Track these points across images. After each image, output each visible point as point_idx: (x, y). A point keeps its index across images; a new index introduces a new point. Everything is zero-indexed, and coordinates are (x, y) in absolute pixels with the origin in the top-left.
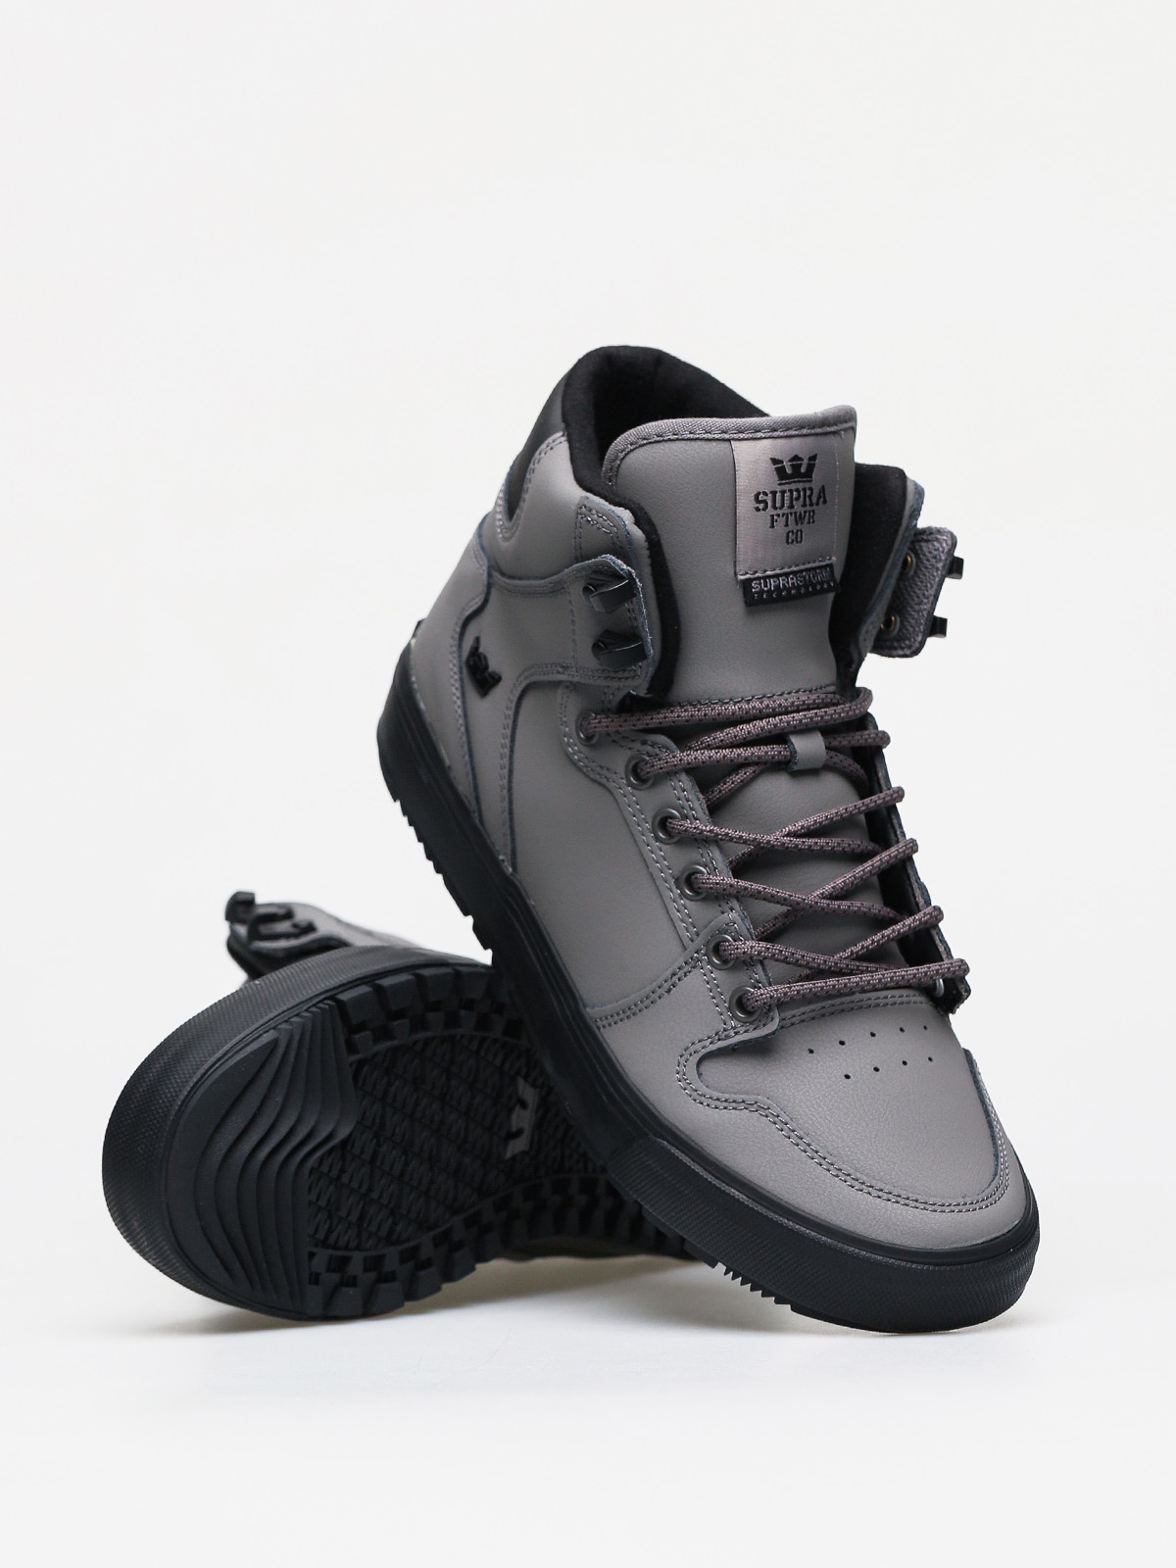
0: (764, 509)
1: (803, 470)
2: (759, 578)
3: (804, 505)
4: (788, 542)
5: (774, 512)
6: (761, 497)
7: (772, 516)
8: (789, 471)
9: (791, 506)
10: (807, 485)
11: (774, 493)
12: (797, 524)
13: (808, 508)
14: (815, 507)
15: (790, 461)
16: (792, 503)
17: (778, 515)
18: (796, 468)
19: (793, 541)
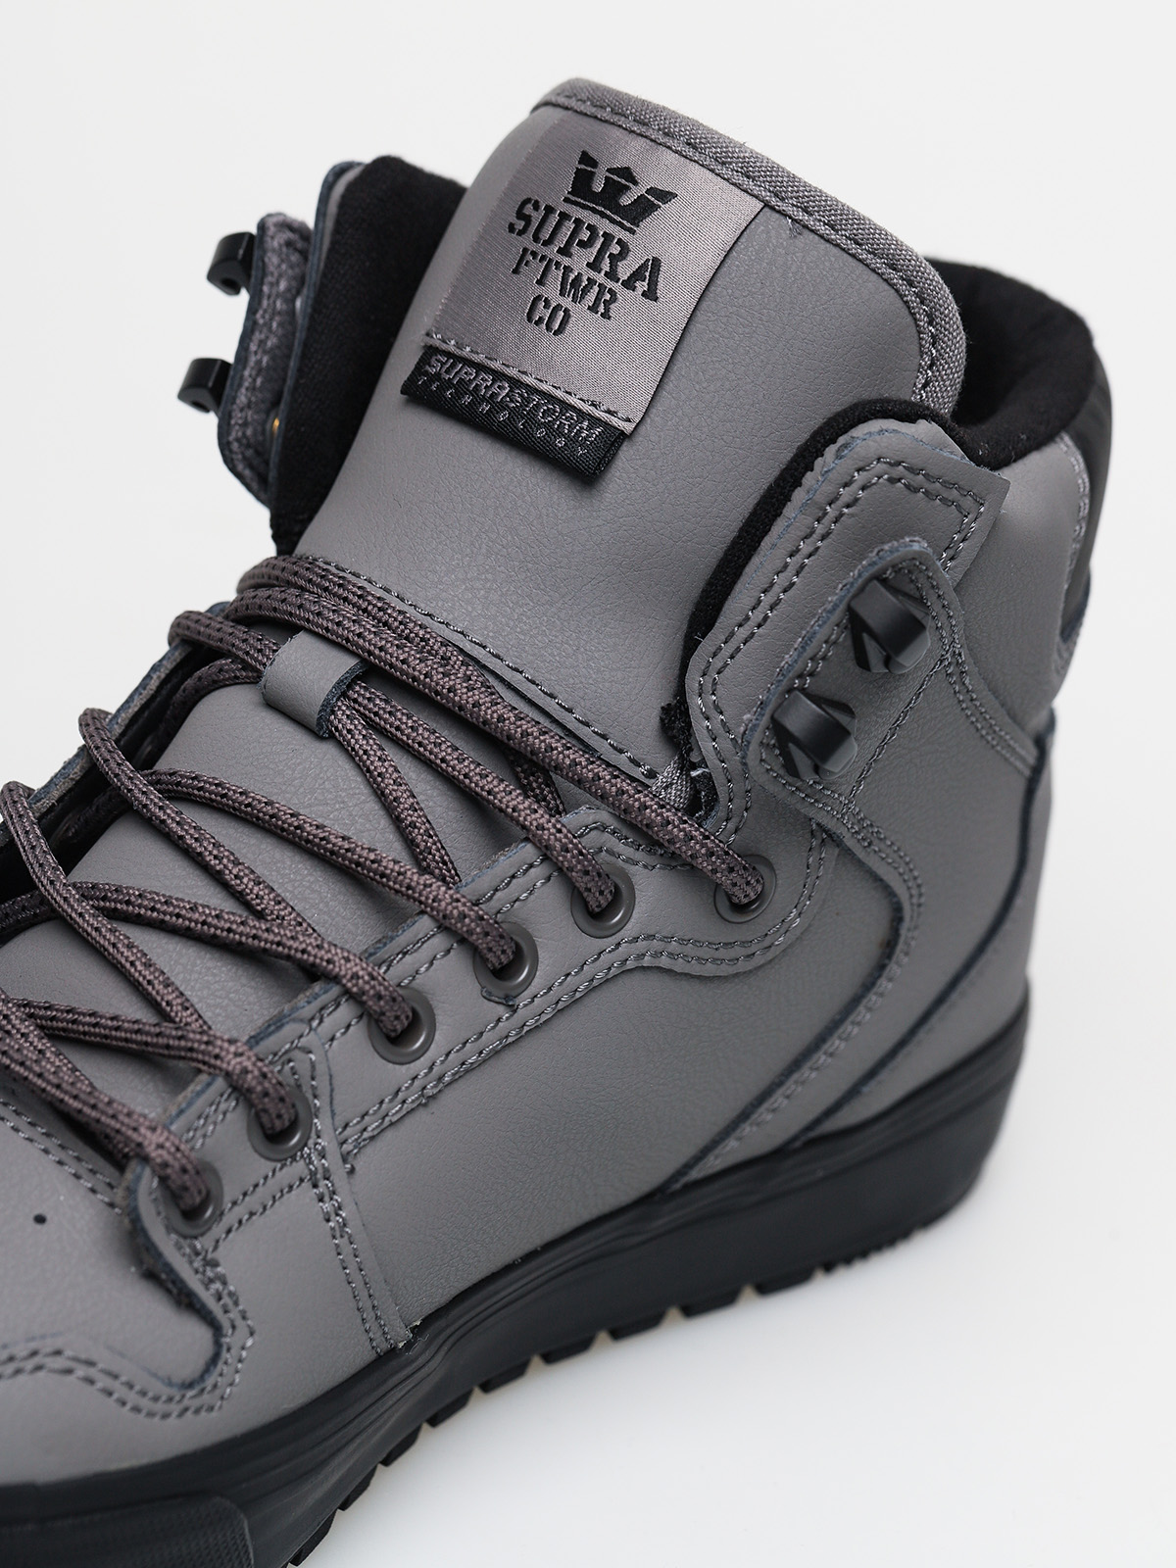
0: (521, 233)
1: (626, 200)
2: (449, 355)
3: (594, 266)
4: (530, 319)
5: (533, 247)
6: (529, 209)
7: (525, 250)
8: (598, 186)
9: (565, 251)
10: (619, 233)
11: (549, 210)
12: (562, 294)
13: (600, 278)
14: (617, 287)
15: (608, 170)
16: (569, 243)
17: (534, 254)
18: (614, 190)
19: (541, 319)
